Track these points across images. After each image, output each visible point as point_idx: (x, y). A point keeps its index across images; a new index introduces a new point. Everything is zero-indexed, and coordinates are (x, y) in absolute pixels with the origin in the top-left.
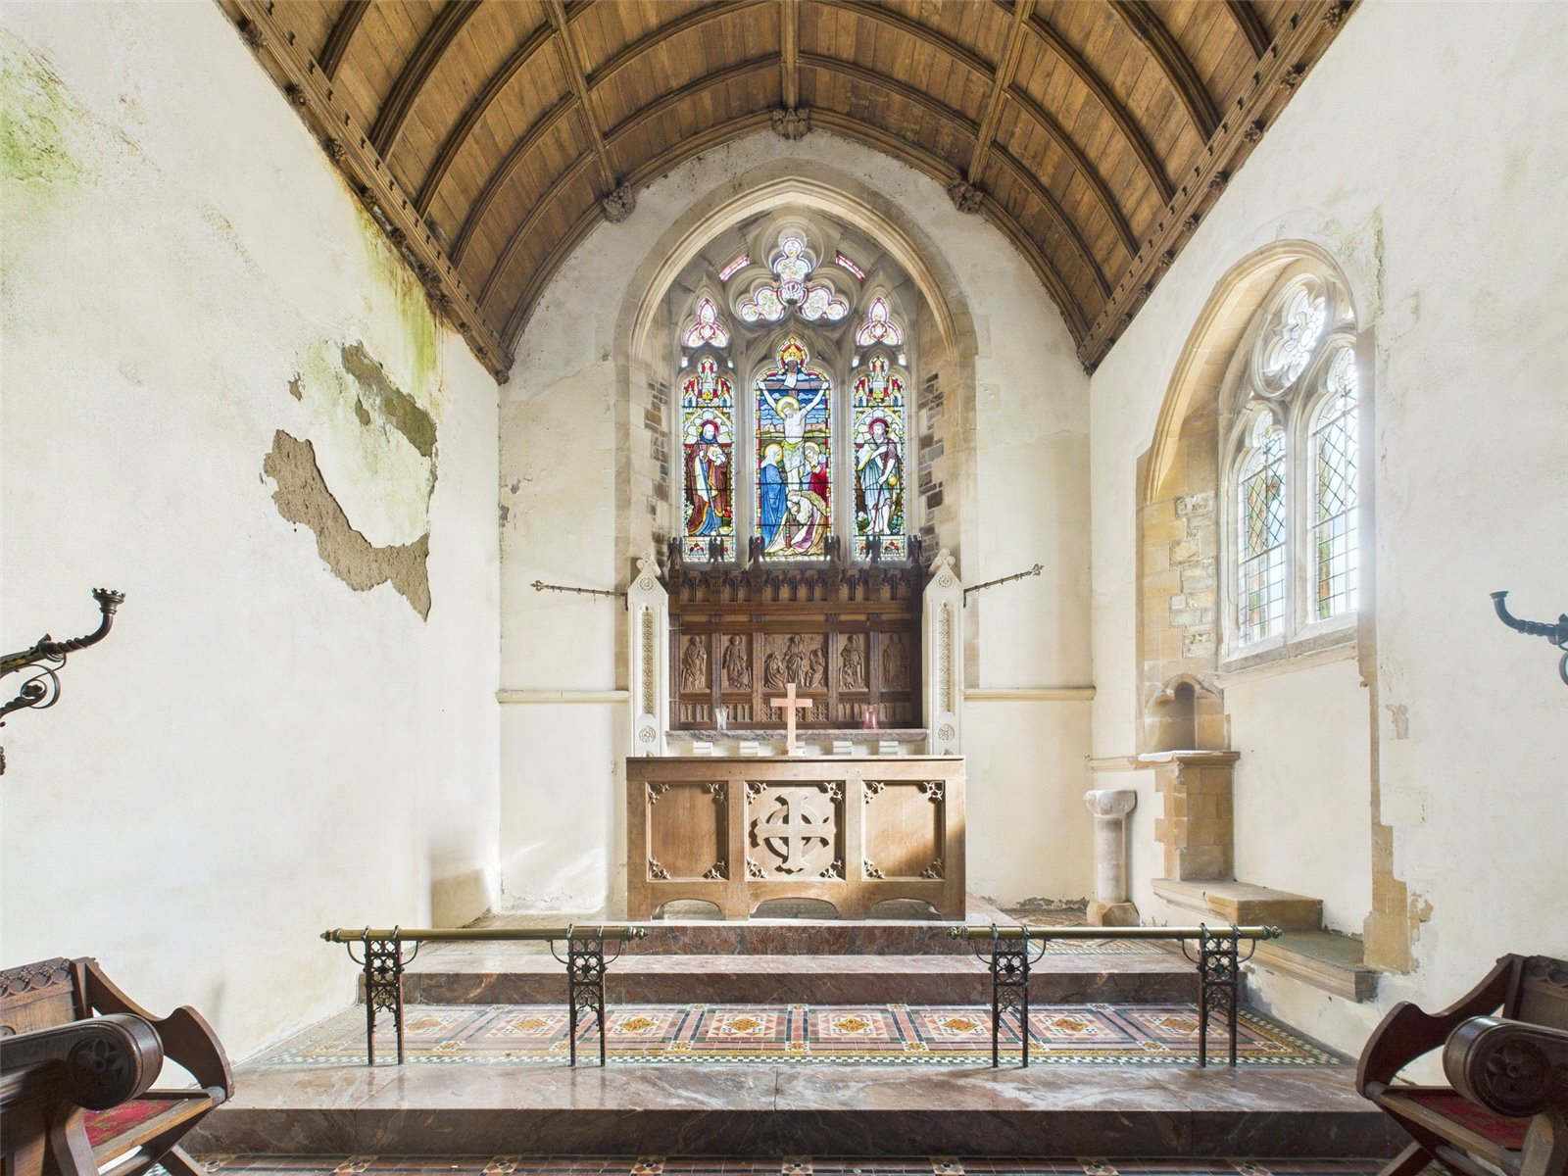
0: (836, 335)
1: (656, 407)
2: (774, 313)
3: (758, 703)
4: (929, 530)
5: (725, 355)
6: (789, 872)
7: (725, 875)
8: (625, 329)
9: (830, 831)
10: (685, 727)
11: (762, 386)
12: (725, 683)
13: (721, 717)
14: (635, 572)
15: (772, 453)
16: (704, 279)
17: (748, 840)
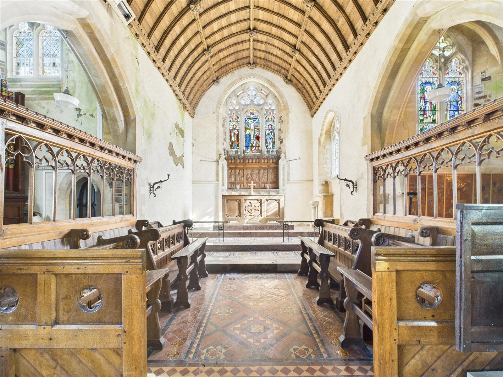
0: (261, 107)
1: (224, 122)
2: (248, 102)
3: (245, 183)
4: (280, 148)
5: (238, 111)
6: (252, 216)
7: (240, 216)
8: (218, 107)
9: (259, 208)
10: (230, 189)
11: (246, 117)
12: (238, 180)
13: (238, 186)
14: (220, 157)
15: (248, 131)
16: (234, 95)
17: (244, 210)
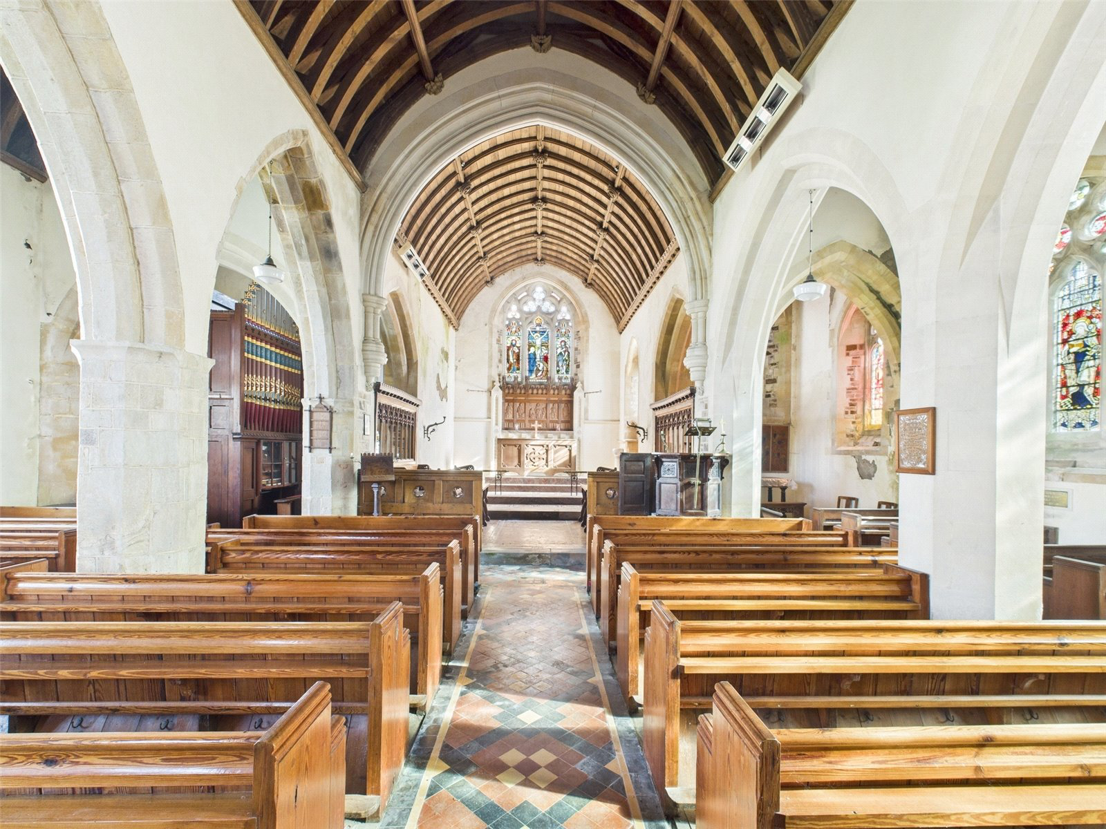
0: (551, 317)
1: (499, 337)
2: (534, 309)
3: (527, 422)
4: (576, 375)
5: (519, 321)
6: (535, 466)
7: (520, 466)
8: (492, 317)
9: (545, 456)
10: (506, 429)
11: (530, 330)
12: (518, 416)
13: (517, 426)
14: (493, 386)
15: (532, 349)
16: (514, 299)
17: (525, 458)
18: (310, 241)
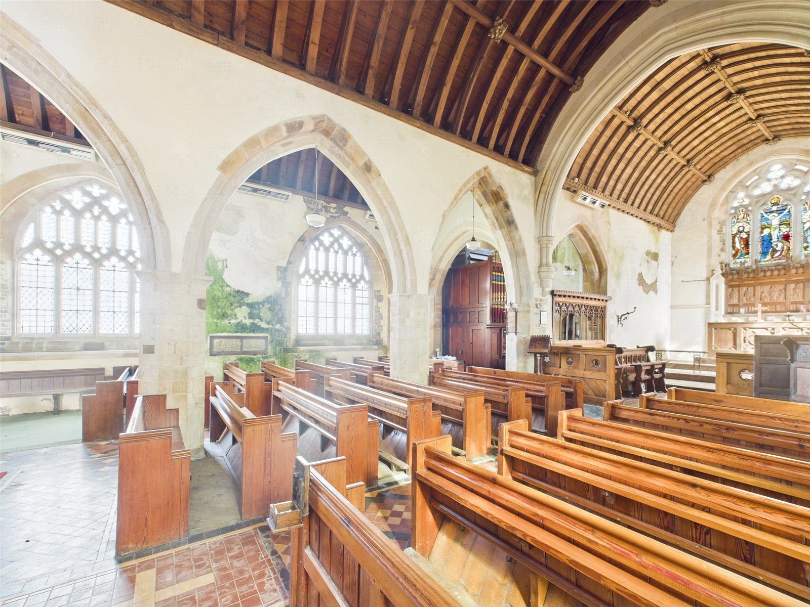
0: (794, 191)
1: (721, 228)
2: (768, 190)
5: (748, 206)
7: (736, 349)
10: (730, 313)
11: (762, 212)
12: (745, 300)
14: (713, 274)
15: (766, 232)
16: (740, 187)
17: (742, 341)
18: (499, 219)
